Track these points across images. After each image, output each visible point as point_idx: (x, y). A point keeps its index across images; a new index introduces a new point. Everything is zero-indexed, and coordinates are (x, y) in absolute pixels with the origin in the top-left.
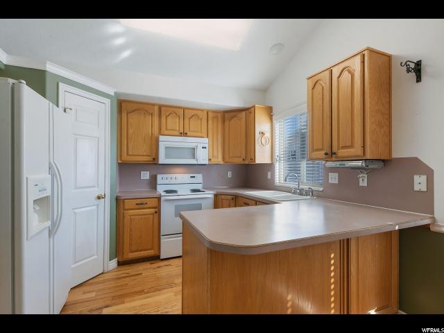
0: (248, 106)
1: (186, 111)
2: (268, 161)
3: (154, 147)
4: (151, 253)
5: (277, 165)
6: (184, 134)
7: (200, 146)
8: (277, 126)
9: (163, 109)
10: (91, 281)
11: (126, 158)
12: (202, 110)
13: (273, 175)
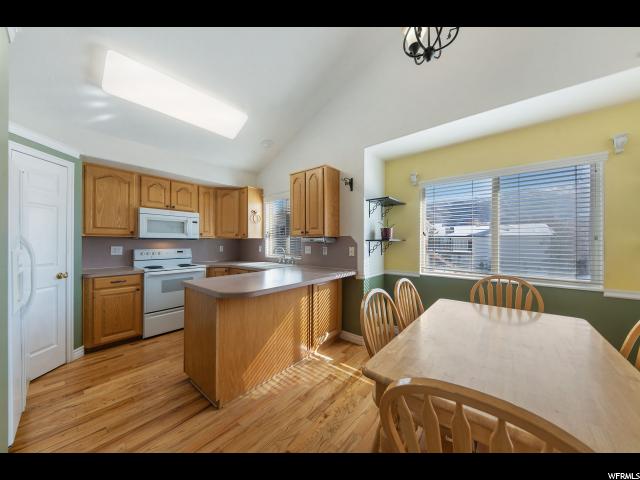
0: (240, 186)
1: (173, 184)
2: (259, 236)
3: (132, 220)
4: (132, 333)
5: (267, 241)
6: (171, 207)
7: (190, 221)
8: (268, 206)
9: (143, 179)
10: (51, 374)
11: (91, 230)
12: (192, 185)
13: (264, 249)
